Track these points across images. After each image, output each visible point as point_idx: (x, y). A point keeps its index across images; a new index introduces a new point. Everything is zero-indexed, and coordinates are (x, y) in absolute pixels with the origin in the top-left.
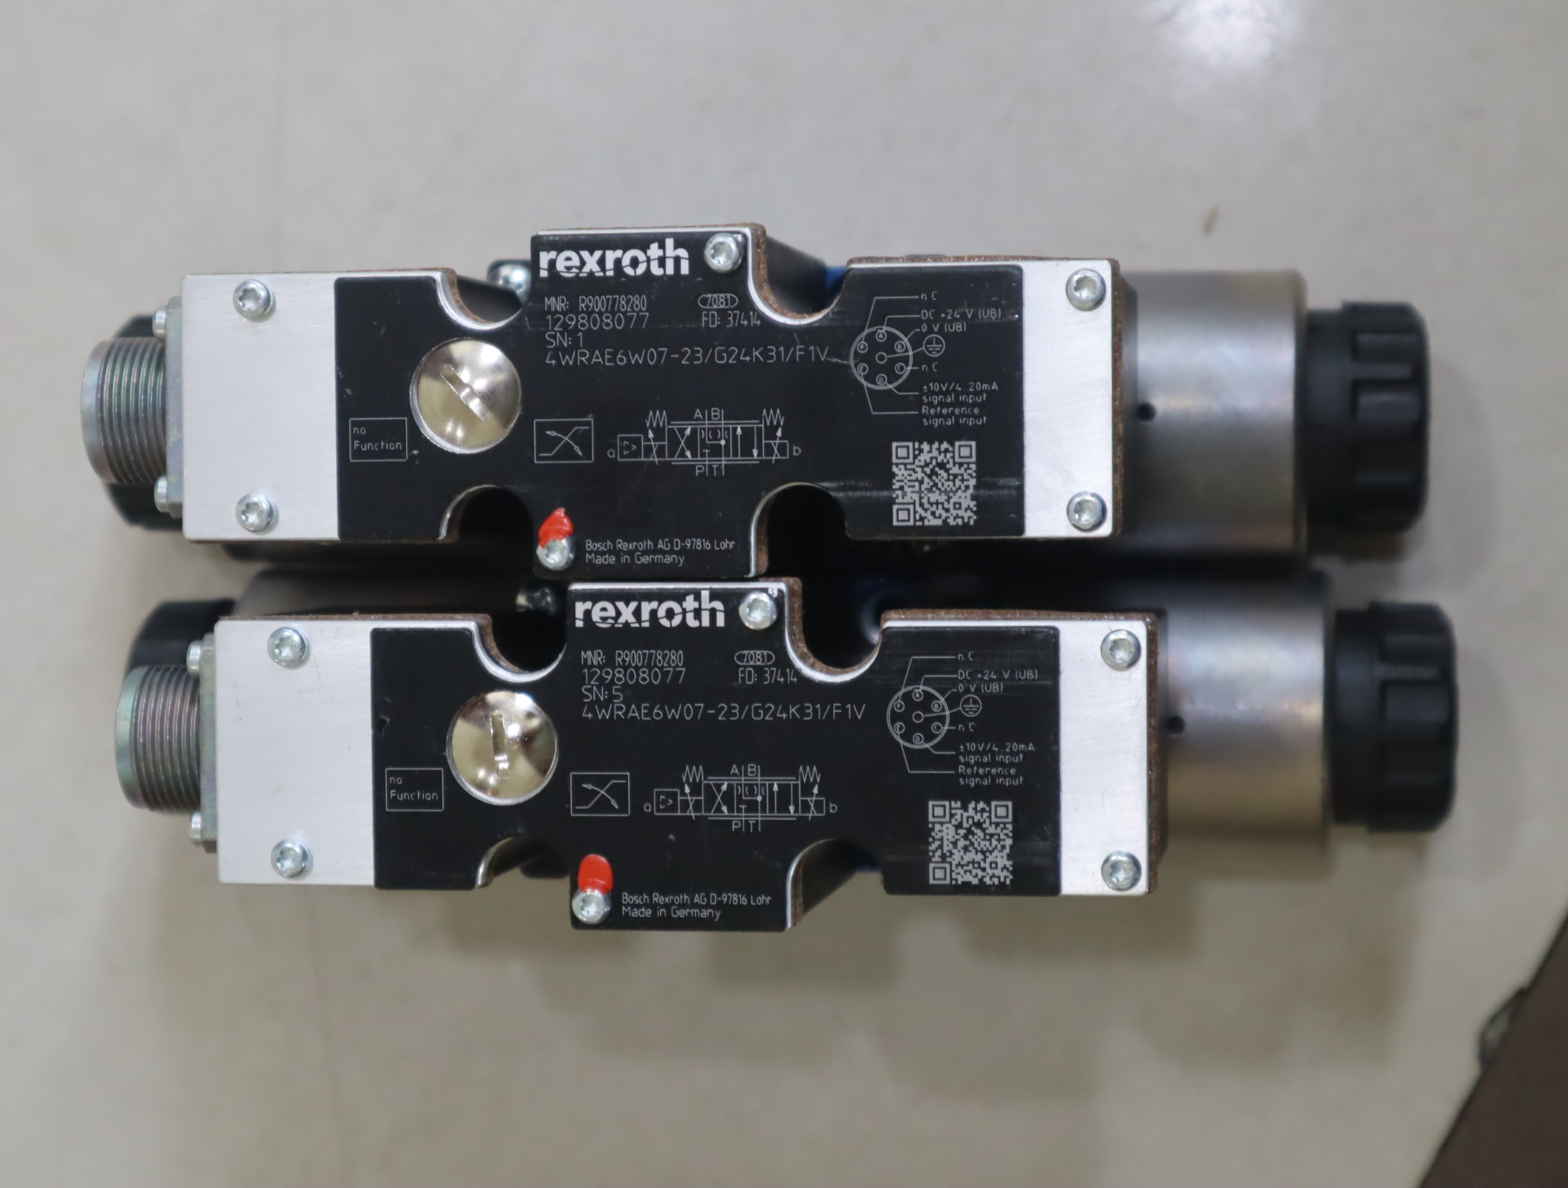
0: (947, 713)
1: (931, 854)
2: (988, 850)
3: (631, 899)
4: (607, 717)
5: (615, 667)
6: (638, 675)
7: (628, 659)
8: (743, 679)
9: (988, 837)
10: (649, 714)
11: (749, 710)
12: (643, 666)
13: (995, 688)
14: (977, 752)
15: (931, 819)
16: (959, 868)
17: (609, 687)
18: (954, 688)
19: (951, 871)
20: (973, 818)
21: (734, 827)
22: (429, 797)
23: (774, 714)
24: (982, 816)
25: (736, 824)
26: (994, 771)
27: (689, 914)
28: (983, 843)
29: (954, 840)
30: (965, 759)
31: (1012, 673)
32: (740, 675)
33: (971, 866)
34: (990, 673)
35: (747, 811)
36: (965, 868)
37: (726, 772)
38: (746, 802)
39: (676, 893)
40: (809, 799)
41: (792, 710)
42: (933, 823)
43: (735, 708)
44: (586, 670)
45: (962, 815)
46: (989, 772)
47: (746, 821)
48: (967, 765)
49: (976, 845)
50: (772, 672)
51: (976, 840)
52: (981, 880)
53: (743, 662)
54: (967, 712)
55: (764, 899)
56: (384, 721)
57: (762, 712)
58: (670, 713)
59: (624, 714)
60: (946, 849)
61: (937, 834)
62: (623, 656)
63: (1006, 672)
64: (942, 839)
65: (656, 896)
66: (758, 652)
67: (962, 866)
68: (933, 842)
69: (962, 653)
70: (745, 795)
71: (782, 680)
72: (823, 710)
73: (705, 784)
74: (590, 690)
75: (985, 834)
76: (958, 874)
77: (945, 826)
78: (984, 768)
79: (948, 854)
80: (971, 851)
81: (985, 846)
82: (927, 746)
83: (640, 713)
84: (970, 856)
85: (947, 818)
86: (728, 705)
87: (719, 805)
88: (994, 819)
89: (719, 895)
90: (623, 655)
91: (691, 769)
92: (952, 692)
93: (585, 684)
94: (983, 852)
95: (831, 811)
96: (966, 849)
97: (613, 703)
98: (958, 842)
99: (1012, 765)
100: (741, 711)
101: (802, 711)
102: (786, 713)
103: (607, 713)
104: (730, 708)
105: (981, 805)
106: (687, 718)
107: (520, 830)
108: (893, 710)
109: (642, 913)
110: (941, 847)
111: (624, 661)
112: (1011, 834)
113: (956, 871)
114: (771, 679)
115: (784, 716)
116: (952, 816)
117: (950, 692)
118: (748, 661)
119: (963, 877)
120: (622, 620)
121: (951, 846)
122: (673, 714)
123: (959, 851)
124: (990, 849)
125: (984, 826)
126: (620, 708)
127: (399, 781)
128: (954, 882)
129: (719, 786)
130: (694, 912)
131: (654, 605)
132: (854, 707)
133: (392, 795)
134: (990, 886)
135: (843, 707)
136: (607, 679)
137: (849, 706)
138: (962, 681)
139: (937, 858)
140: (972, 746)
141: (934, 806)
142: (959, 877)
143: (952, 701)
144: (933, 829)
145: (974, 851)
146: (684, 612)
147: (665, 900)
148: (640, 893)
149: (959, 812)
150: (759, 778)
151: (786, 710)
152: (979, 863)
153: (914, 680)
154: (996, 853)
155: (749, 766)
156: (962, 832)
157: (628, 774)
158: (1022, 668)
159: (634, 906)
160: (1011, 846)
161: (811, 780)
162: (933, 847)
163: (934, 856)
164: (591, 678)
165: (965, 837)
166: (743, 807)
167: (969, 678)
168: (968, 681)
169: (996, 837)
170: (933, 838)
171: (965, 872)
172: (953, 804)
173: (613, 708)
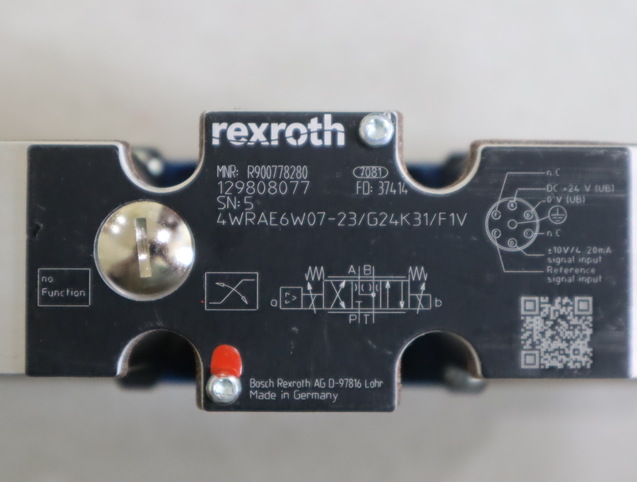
0: (538, 221)
1: (522, 342)
2: (572, 339)
3: (258, 384)
4: (239, 224)
5: (248, 180)
6: (267, 187)
7: (258, 173)
8: (361, 191)
9: (571, 328)
10: (277, 221)
11: (366, 218)
12: (272, 179)
13: (578, 200)
14: (562, 255)
15: (523, 312)
16: (547, 354)
17: (241, 198)
18: (543, 200)
19: (540, 357)
20: (559, 311)
21: (350, 320)
22: (77, 294)
23: (387, 222)
24: (567, 310)
25: (353, 317)
26: (577, 271)
27: (310, 396)
28: (567, 333)
29: (542, 330)
30: (552, 260)
31: (593, 187)
32: (358, 187)
33: (557, 352)
34: (574, 188)
35: (362, 305)
36: (552, 355)
37: (344, 272)
38: (362, 298)
39: (299, 378)
40: (417, 295)
41: (403, 218)
42: (525, 316)
43: (353, 216)
44: (221, 182)
45: (550, 309)
46: (573, 271)
47: (362, 315)
48: (554, 265)
49: (561, 334)
50: (385, 186)
51: (562, 330)
52: (565, 365)
53: (360, 176)
54: (554, 220)
55: (376, 383)
56: (38, 227)
57: (377, 219)
58: (295, 221)
59: (254, 221)
60: (536, 338)
61: (528, 325)
62: (252, 171)
63: (588, 186)
64: (532, 330)
65: (280, 381)
66: (374, 167)
67: (550, 353)
68: (525, 332)
69: (550, 170)
70: (361, 292)
71: (395, 191)
72: (430, 218)
73: (325, 282)
74: (225, 200)
75: (569, 326)
76: (546, 359)
77: (536, 318)
78: (569, 268)
79: (537, 342)
80: (557, 340)
81: (569, 335)
82: (520, 249)
83: (268, 220)
84: (557, 344)
85: (537, 312)
86: (347, 212)
87: (338, 302)
88: (577, 312)
89: (337, 380)
90: (254, 170)
91: (313, 270)
92: (542, 203)
93: (220, 194)
94: (568, 341)
95: (436, 305)
96: (552, 338)
97: (245, 212)
98: (546, 332)
99: (591, 265)
100: (358, 219)
101: (411, 219)
102: (398, 221)
103: (239, 221)
104: (349, 216)
105: (566, 300)
106: (310, 225)
107: (160, 324)
108: (490, 217)
109: (267, 396)
110: (531, 336)
111: (255, 175)
112: (591, 325)
113: (545, 357)
114: (385, 191)
115: (396, 223)
116: (541, 309)
117: (539, 203)
118: (364, 175)
119: (550, 362)
120: (254, 139)
121: (540, 335)
122: (297, 221)
123: (547, 340)
124: (574, 337)
125: (569, 318)
126: (250, 216)
127: (50, 280)
128: (542, 367)
129: (337, 284)
130: (314, 395)
131: (283, 126)
132: (457, 215)
133: (43, 292)
134: (573, 370)
135: (447, 216)
136: (239, 190)
137: (453, 215)
138: (550, 194)
139: (527, 346)
140: (558, 250)
141: (525, 301)
142: (546, 362)
143: (541, 211)
144: (524, 321)
145: (559, 340)
146: (309, 133)
147: (288, 384)
148: (266, 379)
149: (547, 306)
150: (374, 277)
151: (397, 218)
152: (564, 350)
153: (508, 193)
154: (578, 341)
155: (365, 266)
156: (550, 323)
157: (257, 273)
158: (601, 183)
159: (261, 390)
160: (592, 336)
161: (419, 279)
162: (525, 336)
163: (525, 344)
164: (225, 189)
165: (552, 328)
166: (359, 302)
167: (556, 191)
168: (555, 193)
169: (579, 328)
170: (525, 328)
171: (553, 358)
172: (542, 299)
173: (244, 214)
